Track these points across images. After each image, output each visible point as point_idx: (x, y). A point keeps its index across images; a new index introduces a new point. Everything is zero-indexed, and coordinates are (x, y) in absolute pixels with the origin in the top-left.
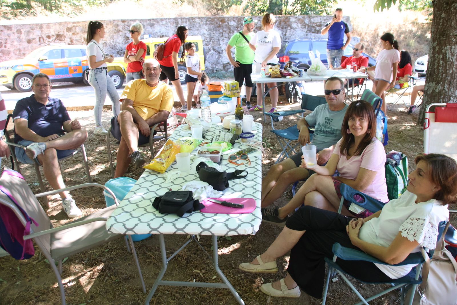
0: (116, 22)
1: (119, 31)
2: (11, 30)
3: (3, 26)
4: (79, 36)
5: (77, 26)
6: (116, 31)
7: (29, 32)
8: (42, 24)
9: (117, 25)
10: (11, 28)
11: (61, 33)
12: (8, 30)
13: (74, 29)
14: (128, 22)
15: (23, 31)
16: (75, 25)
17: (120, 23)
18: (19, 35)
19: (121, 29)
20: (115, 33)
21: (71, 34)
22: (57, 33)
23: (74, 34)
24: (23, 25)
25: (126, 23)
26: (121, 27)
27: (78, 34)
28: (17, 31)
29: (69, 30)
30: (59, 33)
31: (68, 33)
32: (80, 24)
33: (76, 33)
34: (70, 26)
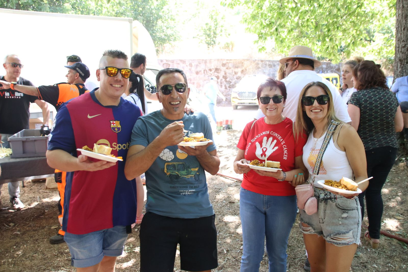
0: (257, 62)
1: (259, 68)
2: (185, 64)
3: (179, 60)
4: (231, 70)
5: (229, 63)
6: (257, 68)
7: (197, 66)
8: (206, 60)
9: (258, 64)
10: (185, 62)
11: (218, 67)
12: (183, 63)
13: (227, 64)
14: (265, 62)
15: (193, 64)
16: (228, 61)
17: (260, 62)
18: (190, 67)
19: (260, 66)
20: (256, 69)
21: (225, 68)
22: (216, 67)
23: (227, 68)
24: (194, 60)
25: (264, 62)
26: (261, 65)
27: (230, 68)
28: (190, 64)
29: (224, 65)
30: (217, 67)
31: (223, 68)
32: (232, 61)
33: (229, 68)
34: (224, 62)
